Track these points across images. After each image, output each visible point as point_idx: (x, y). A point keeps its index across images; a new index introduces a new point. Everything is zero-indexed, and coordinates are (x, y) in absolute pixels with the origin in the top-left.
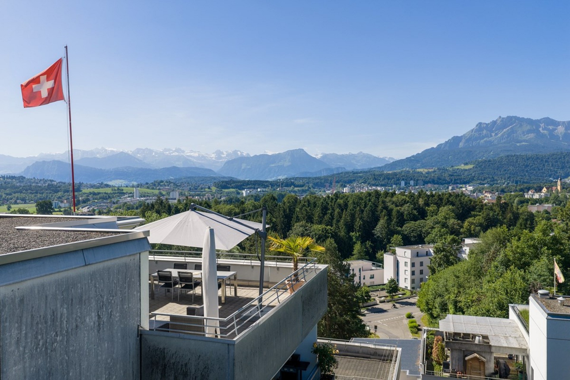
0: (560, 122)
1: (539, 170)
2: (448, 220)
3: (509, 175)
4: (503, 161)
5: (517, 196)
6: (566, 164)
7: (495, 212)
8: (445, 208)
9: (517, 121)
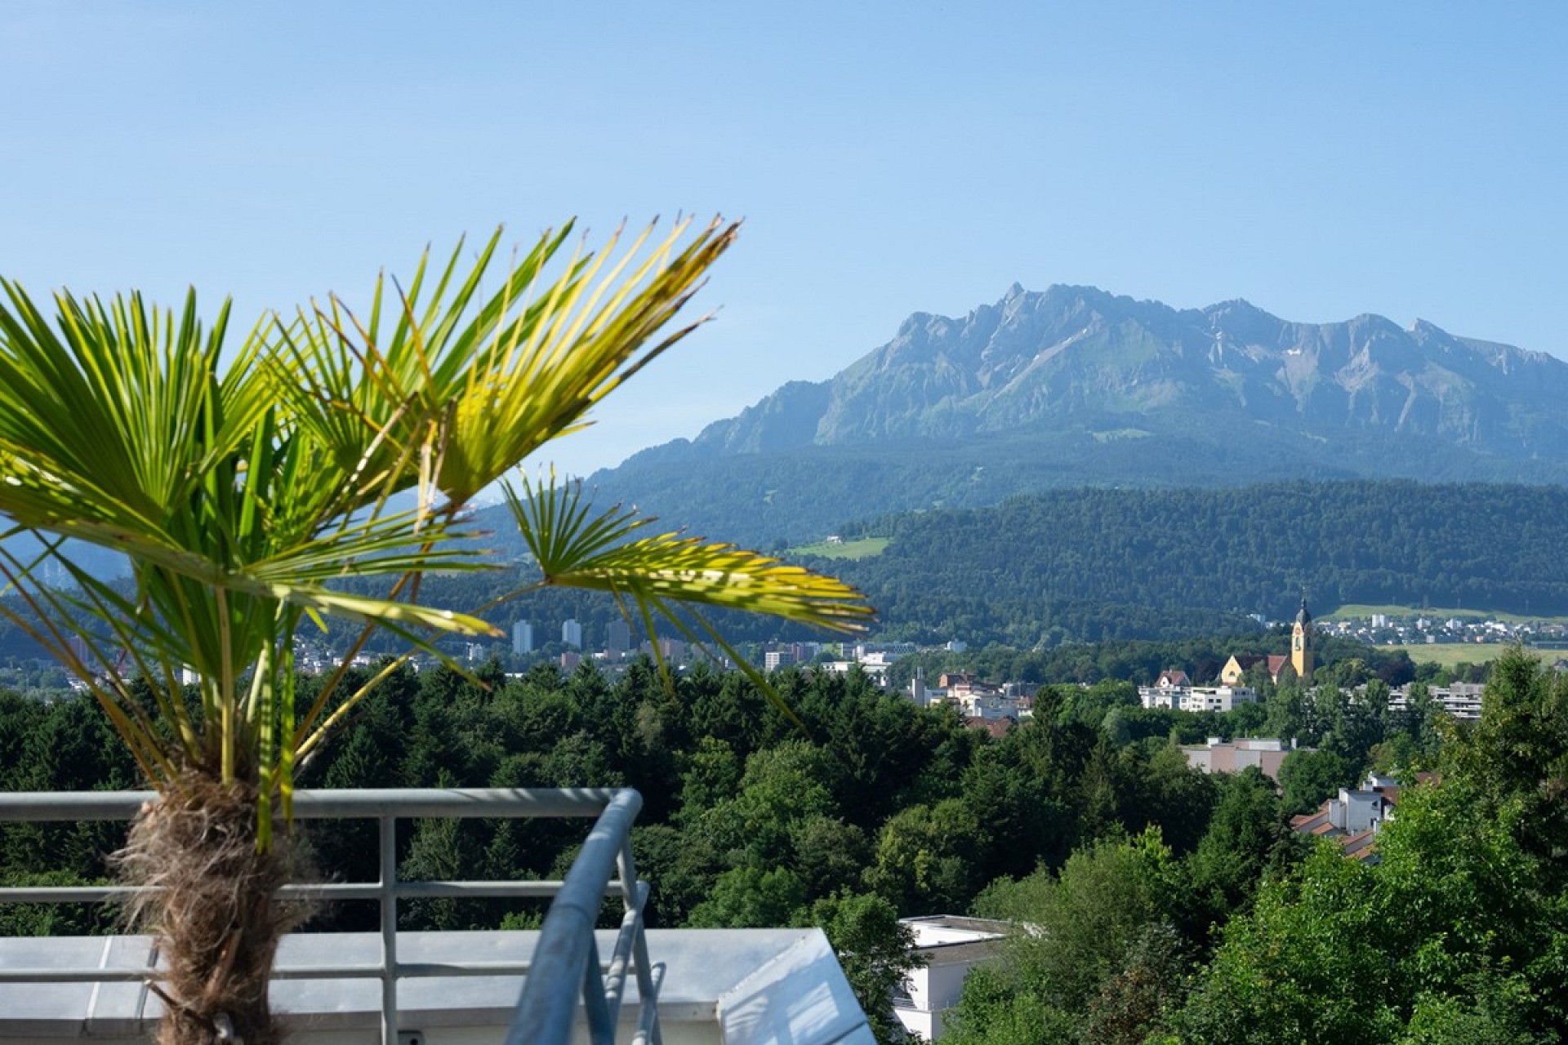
0: (1299, 325)
1: (1199, 570)
2: (795, 822)
3: (1058, 596)
4: (1033, 518)
5: (1110, 701)
6: (1325, 544)
7: (1029, 773)
8: (776, 754)
9: (1096, 316)
